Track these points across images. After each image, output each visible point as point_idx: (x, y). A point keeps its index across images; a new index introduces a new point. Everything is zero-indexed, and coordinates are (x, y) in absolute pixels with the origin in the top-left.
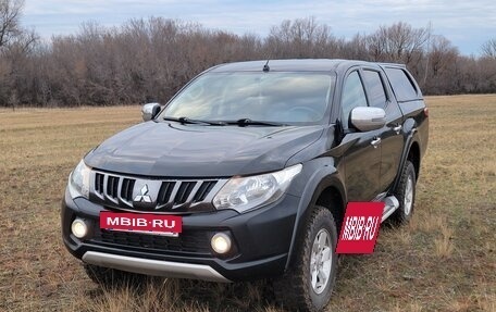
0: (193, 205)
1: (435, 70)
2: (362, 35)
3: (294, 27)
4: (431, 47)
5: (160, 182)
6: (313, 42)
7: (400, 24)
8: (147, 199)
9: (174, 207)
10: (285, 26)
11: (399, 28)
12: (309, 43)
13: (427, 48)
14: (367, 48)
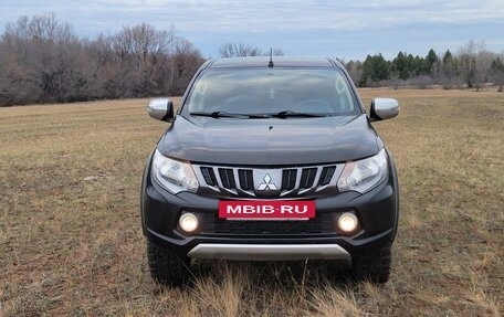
0: (318, 189)
1: (180, 72)
2: (106, 35)
3: (32, 24)
4: (175, 49)
5: (280, 171)
6: (55, 41)
7: (144, 25)
8: (272, 187)
9: (300, 193)
10: (23, 22)
11: (143, 29)
12: (51, 41)
13: (171, 50)
14: (112, 47)
